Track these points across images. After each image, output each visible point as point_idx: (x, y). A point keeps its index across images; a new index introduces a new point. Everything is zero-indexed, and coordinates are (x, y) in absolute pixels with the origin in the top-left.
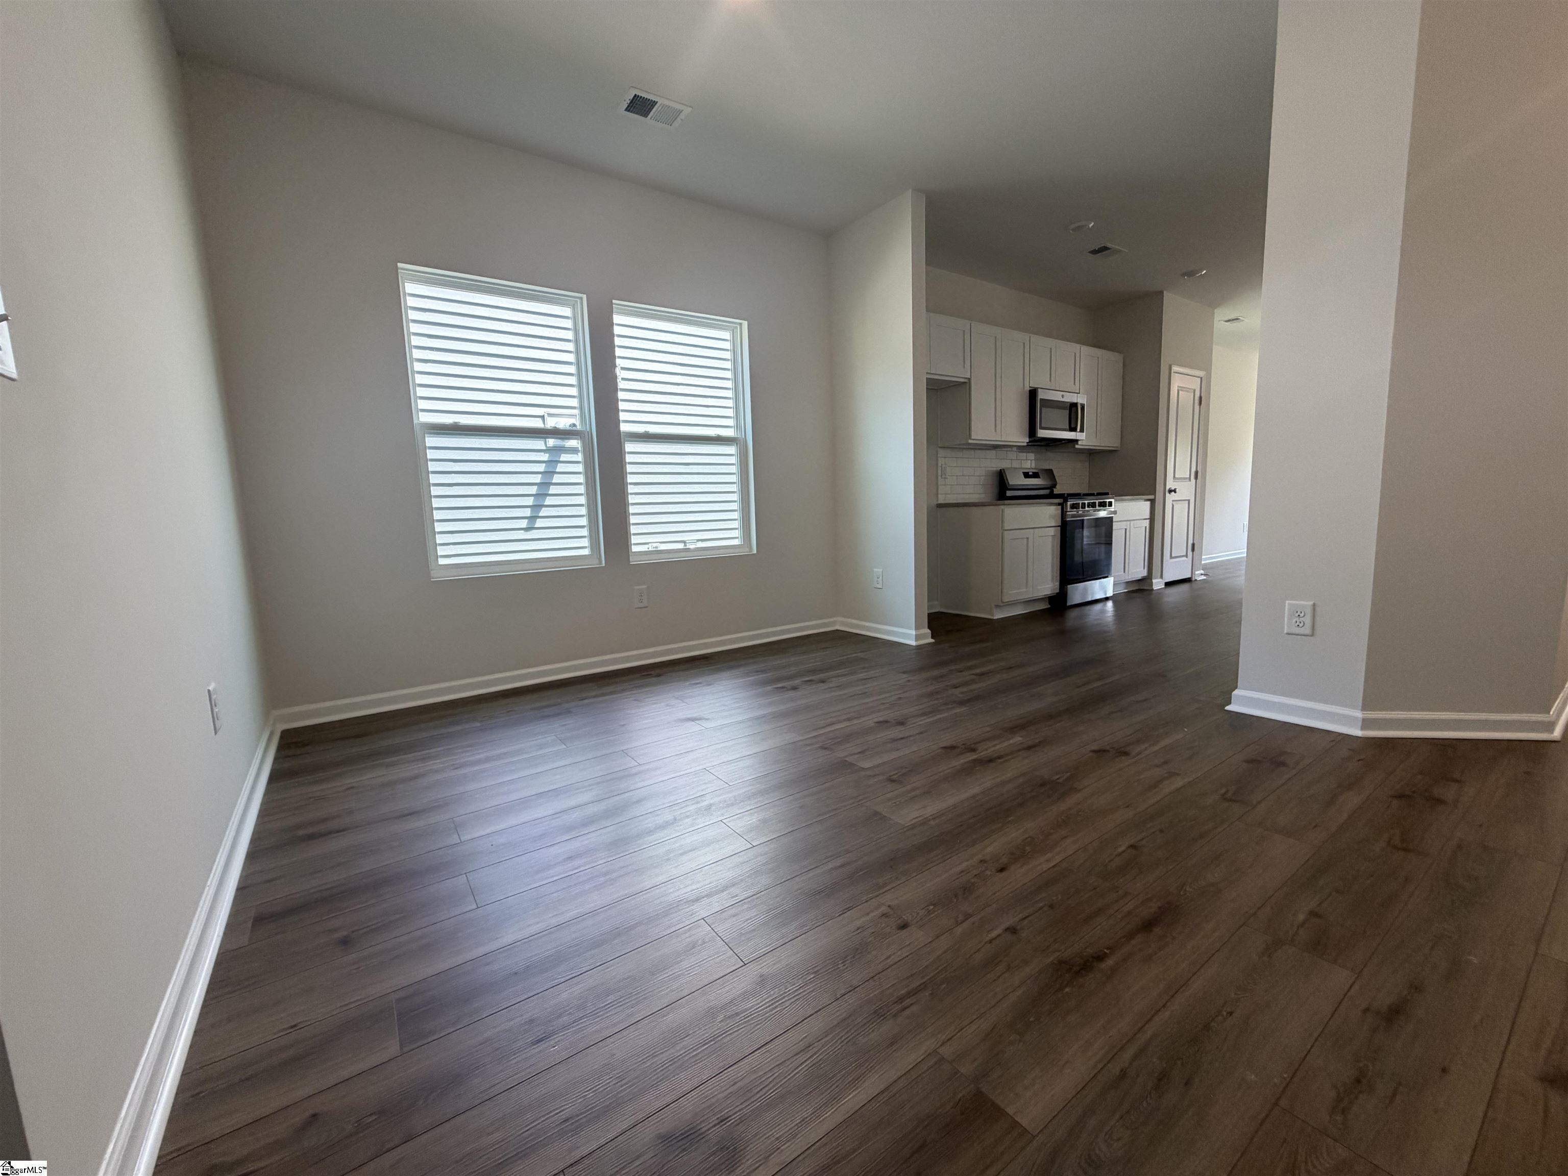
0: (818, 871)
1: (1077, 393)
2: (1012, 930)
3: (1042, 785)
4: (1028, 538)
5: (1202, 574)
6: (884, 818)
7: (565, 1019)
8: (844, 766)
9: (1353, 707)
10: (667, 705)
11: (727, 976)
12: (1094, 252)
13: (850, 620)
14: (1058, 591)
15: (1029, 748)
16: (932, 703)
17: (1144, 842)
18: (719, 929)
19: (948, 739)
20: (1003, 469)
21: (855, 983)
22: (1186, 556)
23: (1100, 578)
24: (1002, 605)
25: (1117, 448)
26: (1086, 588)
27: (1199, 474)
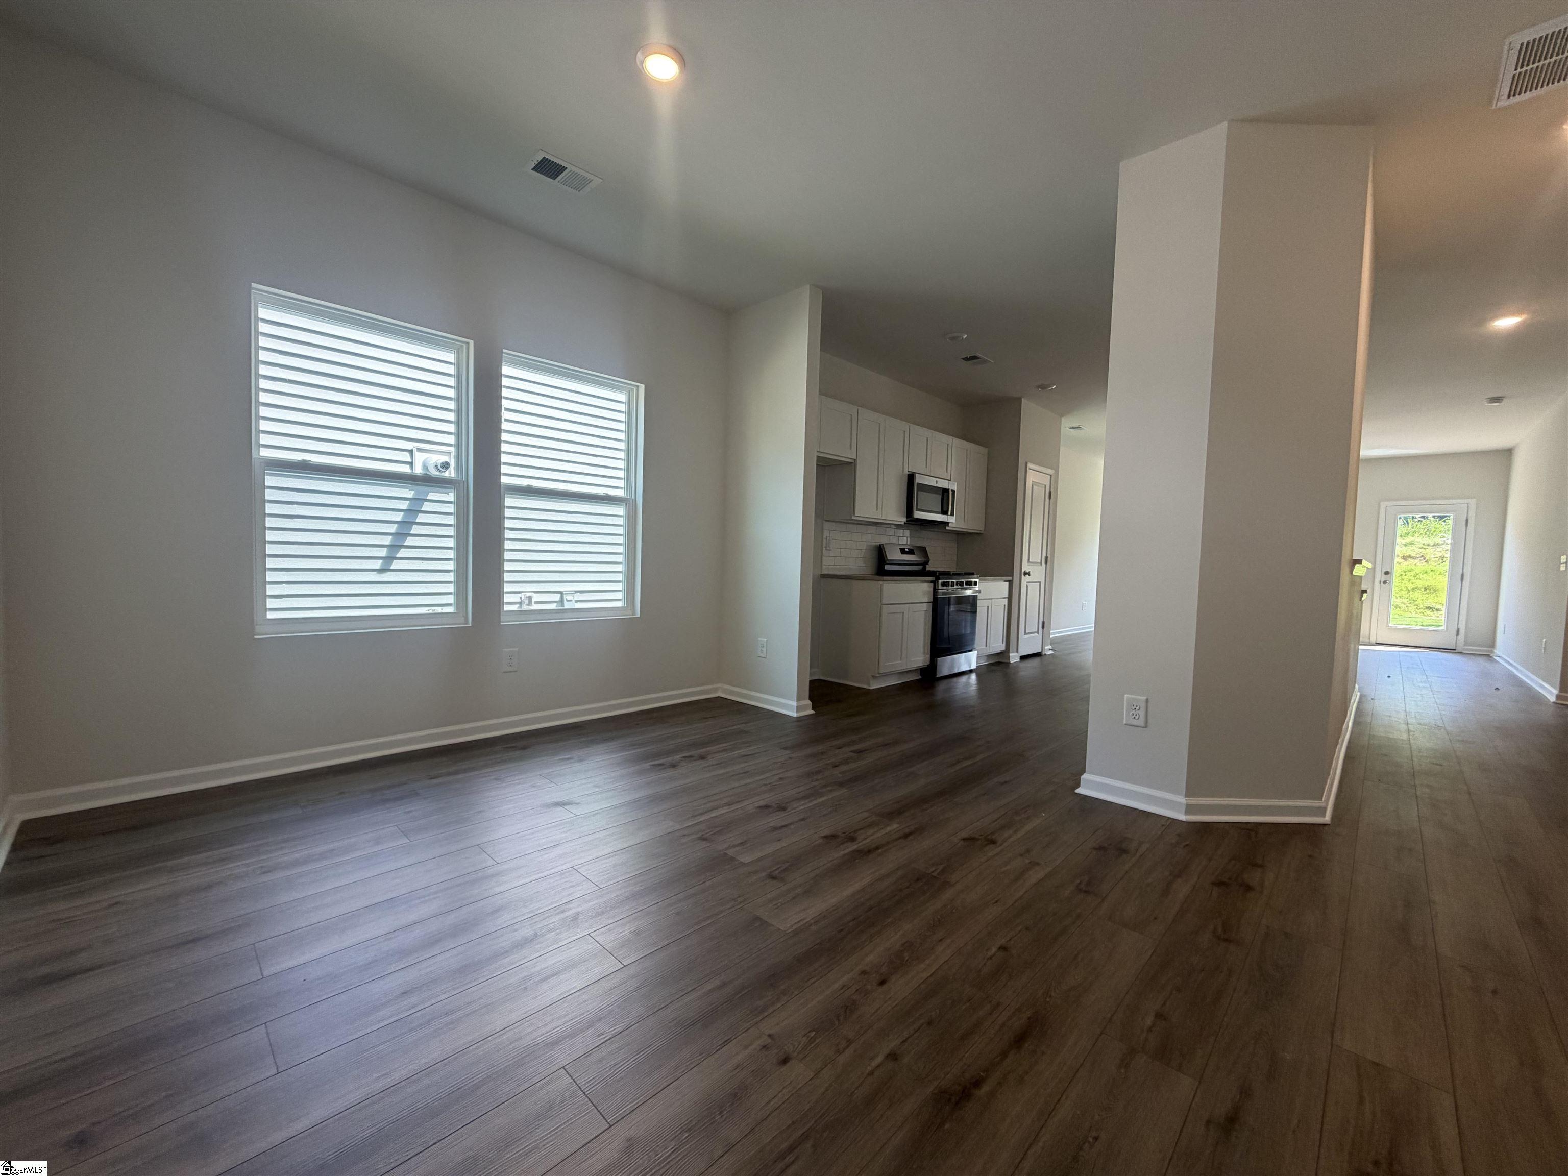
0: (693, 996)
1: (949, 480)
3: (918, 880)
4: (903, 613)
5: (1050, 649)
6: (765, 924)
8: (725, 860)
9: (1175, 792)
10: (533, 786)
11: (588, 1146)
12: (966, 359)
13: (730, 687)
14: (928, 663)
15: (906, 836)
16: (812, 784)
17: (1011, 943)
18: (582, 1079)
19: (828, 827)
20: (883, 545)
21: (731, 1139)
22: (1038, 633)
23: (965, 652)
24: (878, 675)
25: (982, 532)
26: (953, 661)
27: (1049, 559)
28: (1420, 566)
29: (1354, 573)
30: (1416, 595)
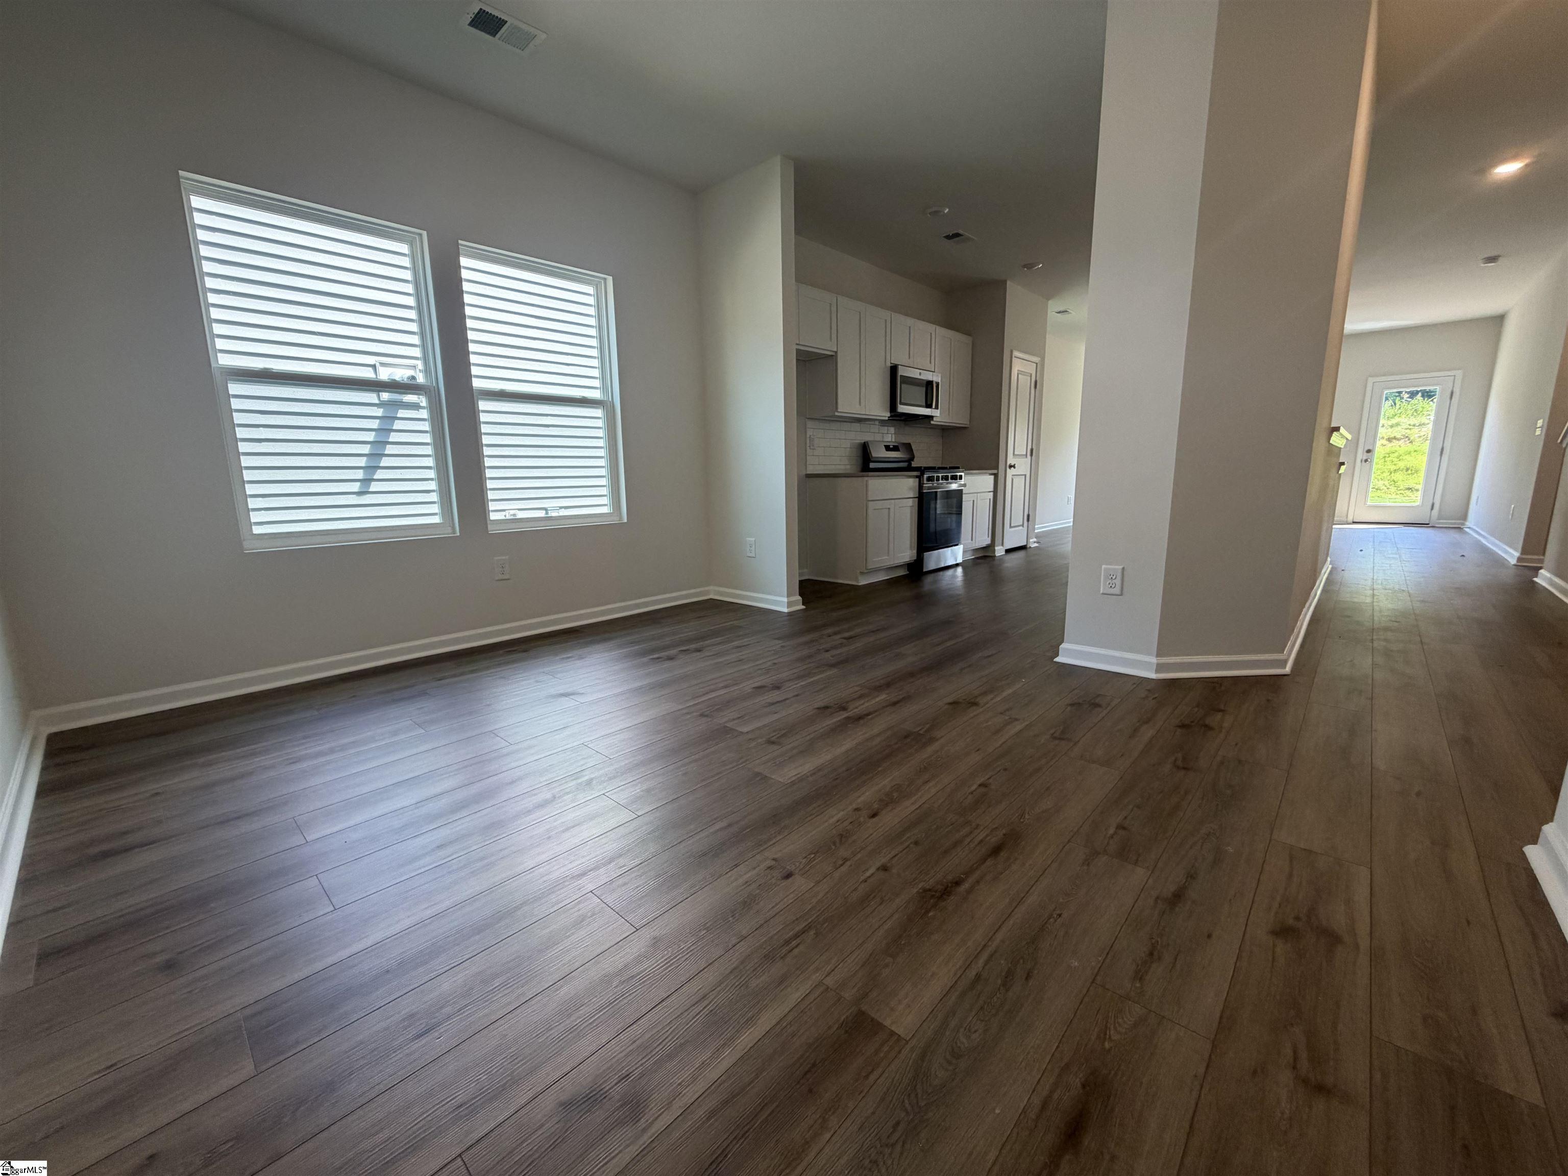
0: (703, 834)
1: (933, 372)
2: (884, 868)
3: (906, 737)
4: (889, 508)
5: (1035, 542)
6: (765, 778)
7: (448, 1010)
8: (725, 731)
9: (1149, 654)
10: (537, 682)
11: (620, 943)
12: (948, 237)
13: (722, 589)
14: (915, 558)
15: (895, 704)
16: (805, 667)
17: (991, 781)
18: (609, 899)
19: (821, 700)
20: (867, 442)
21: (744, 932)
22: (1023, 525)
23: (952, 546)
24: (866, 571)
25: (966, 426)
26: (939, 555)
27: (1034, 451)
28: (1403, 447)
29: (1331, 442)
30: (1398, 476)
